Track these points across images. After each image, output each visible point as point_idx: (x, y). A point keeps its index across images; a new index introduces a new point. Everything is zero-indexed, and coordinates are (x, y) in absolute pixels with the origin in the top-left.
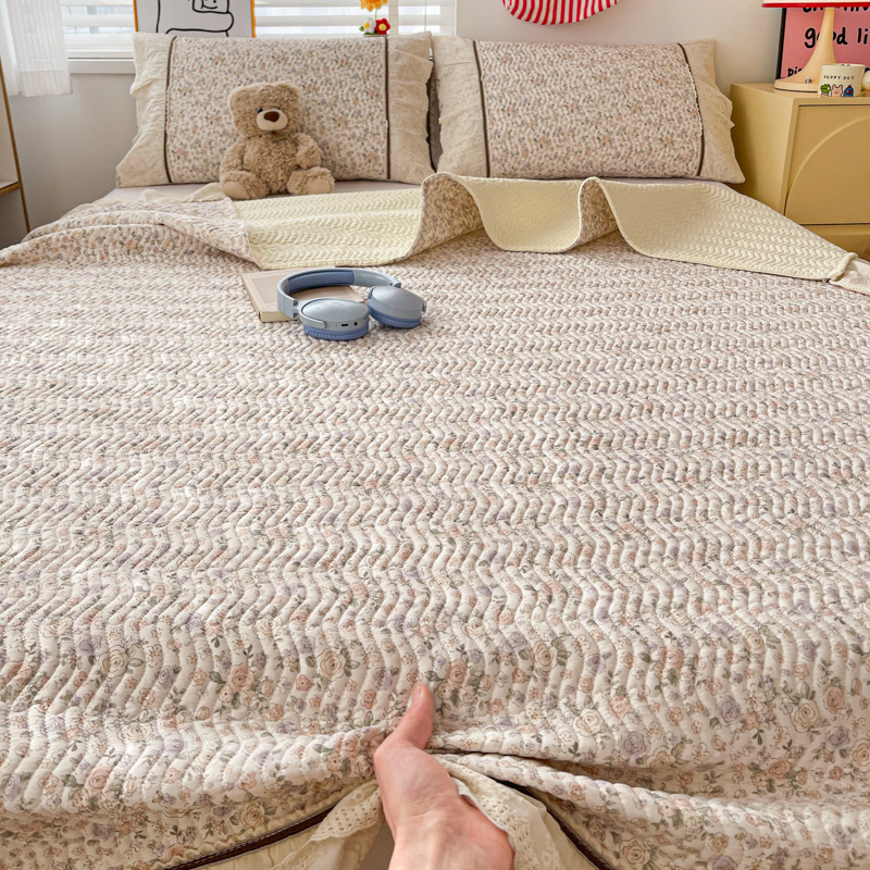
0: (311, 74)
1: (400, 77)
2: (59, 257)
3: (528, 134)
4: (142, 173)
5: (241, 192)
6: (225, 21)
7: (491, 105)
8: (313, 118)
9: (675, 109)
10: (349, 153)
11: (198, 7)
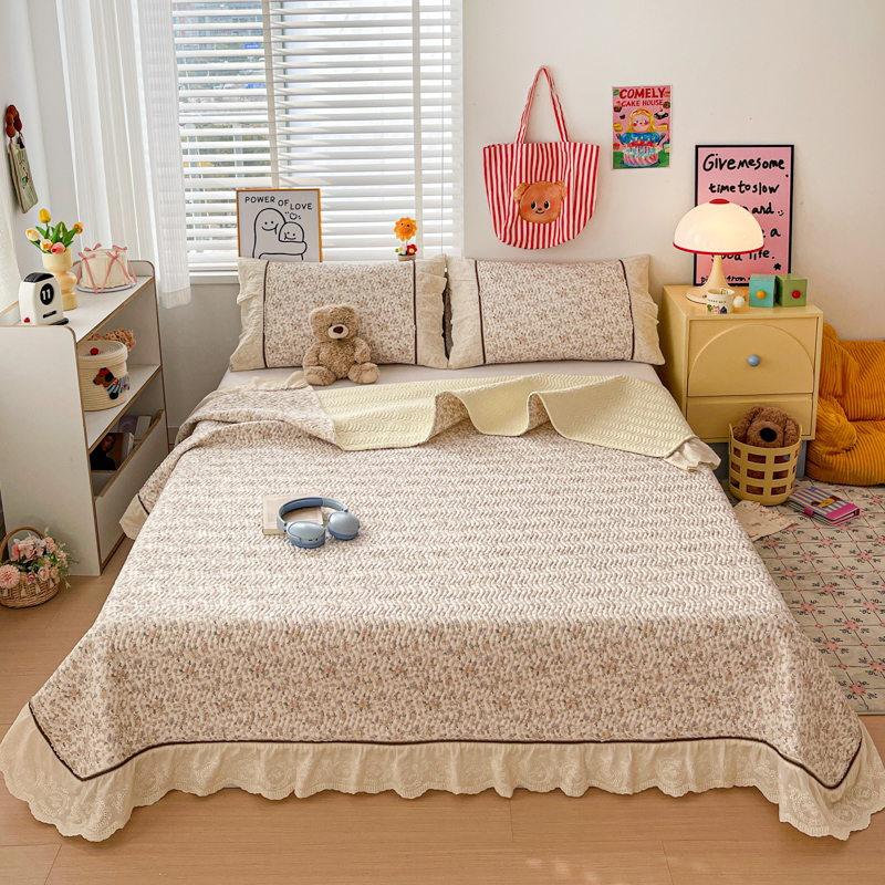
0: (362, 293)
1: (424, 292)
2: (224, 441)
3: (511, 335)
4: (248, 362)
5: (318, 381)
6: (300, 248)
7: (486, 313)
8: (364, 324)
9: (614, 314)
10: (389, 348)
11: (282, 239)
